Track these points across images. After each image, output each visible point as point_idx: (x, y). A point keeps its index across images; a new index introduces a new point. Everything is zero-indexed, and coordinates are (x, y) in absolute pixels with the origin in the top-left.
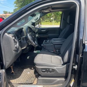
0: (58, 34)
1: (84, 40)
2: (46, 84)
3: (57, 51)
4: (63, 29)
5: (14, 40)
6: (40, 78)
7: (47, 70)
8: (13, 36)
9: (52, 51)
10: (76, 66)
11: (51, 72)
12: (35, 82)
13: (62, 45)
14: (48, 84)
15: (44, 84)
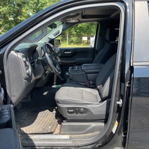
0: (92, 59)
1: (131, 61)
2: (75, 133)
3: (91, 82)
4: (100, 50)
5: (25, 62)
6: (65, 124)
7: (77, 111)
8: (23, 57)
9: (83, 84)
10: (121, 100)
11: (82, 113)
12: (57, 131)
13: (98, 73)
14: (78, 132)
15: (71, 132)
